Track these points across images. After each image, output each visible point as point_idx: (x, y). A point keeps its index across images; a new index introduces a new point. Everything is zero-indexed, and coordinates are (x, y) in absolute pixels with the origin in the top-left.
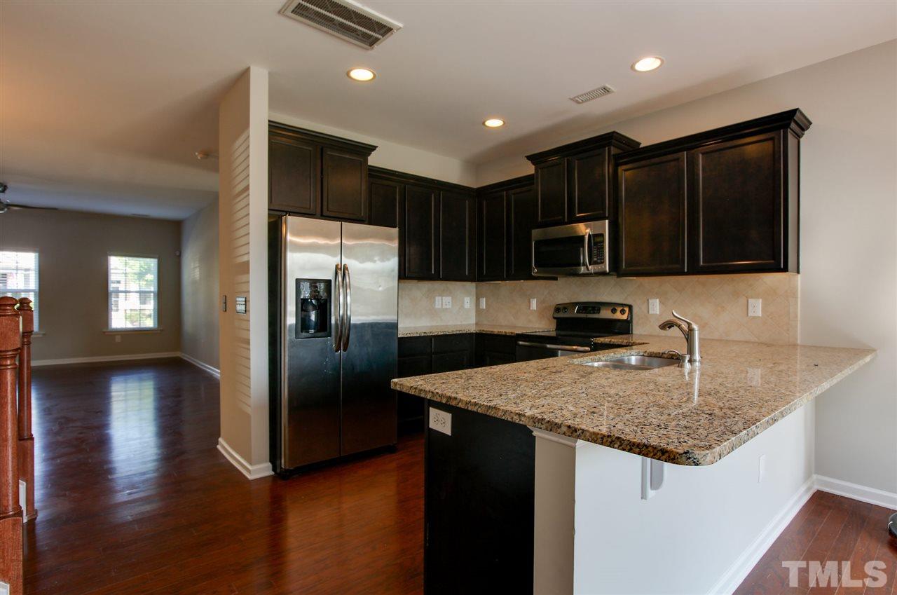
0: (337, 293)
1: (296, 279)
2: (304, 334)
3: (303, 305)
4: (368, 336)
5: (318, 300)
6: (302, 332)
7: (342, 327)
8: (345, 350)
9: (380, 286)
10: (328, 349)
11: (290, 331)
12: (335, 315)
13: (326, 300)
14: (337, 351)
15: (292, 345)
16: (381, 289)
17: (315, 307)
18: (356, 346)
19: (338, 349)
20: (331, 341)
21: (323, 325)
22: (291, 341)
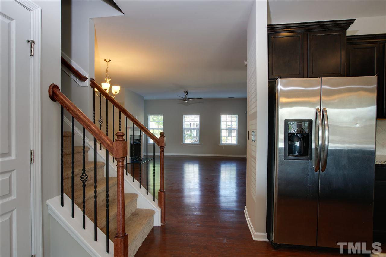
0: (317, 129)
1: (286, 120)
2: (291, 157)
3: (290, 138)
4: (344, 162)
5: (302, 134)
6: (289, 155)
7: (321, 152)
8: (323, 170)
9: (357, 124)
10: (309, 169)
11: (280, 153)
12: (315, 143)
13: (308, 135)
14: (316, 170)
15: (282, 164)
16: (358, 125)
17: (299, 139)
18: (333, 168)
19: (317, 169)
20: (312, 164)
21: (305, 151)
22: (280, 161)
